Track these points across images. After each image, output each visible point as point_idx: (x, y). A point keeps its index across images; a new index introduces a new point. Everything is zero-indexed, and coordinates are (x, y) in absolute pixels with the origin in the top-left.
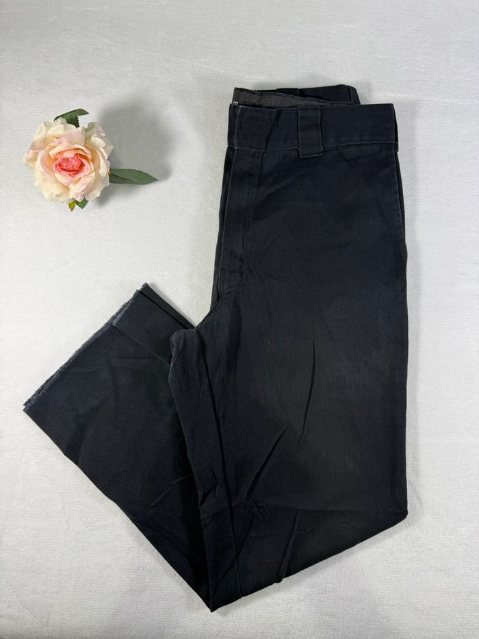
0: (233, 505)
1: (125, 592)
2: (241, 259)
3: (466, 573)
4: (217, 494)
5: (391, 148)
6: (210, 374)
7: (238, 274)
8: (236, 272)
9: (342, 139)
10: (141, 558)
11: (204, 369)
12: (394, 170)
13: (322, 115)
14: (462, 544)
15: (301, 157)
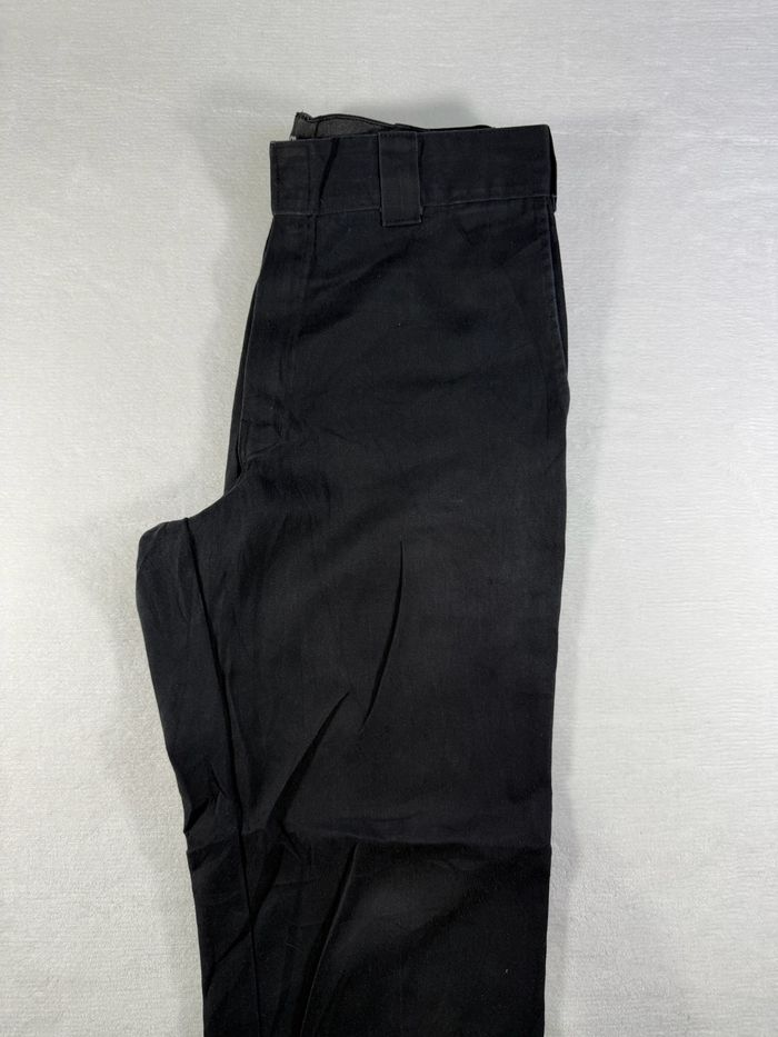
0: (244, 832)
1: (27, 1023)
2: (278, 404)
3: (636, 959)
4: (217, 811)
5: (543, 206)
6: (206, 595)
7: (271, 429)
8: (268, 425)
9: (456, 193)
10: (53, 960)
11: (196, 586)
12: (545, 245)
13: (422, 148)
14: (627, 906)
15: (384, 224)
